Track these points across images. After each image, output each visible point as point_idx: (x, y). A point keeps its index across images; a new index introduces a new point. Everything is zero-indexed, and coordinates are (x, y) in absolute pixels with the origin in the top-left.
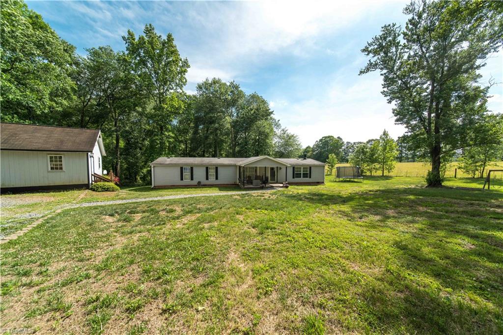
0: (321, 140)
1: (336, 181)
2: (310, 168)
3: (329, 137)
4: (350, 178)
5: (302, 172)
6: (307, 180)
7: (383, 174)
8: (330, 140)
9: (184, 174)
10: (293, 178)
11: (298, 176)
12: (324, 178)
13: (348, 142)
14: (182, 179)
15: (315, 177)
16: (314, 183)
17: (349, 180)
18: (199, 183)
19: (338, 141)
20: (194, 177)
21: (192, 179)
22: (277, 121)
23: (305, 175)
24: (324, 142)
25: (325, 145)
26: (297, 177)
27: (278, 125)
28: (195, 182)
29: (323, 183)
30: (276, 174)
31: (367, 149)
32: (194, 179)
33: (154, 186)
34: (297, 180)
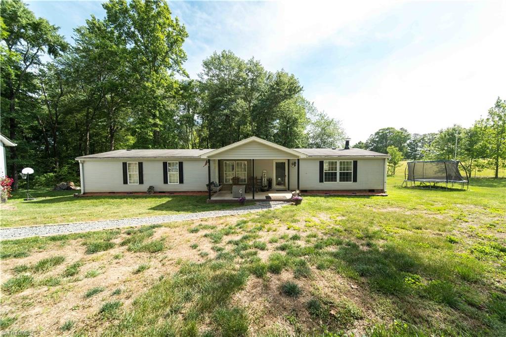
0: (377, 133)
1: (406, 187)
2: (355, 163)
3: (388, 129)
4: (434, 182)
5: (338, 172)
6: (349, 185)
7: (497, 174)
8: (389, 132)
9: (128, 173)
10: (321, 181)
11: (331, 177)
12: (383, 182)
13: (415, 134)
14: (125, 182)
15: (364, 180)
16: (365, 191)
17: (432, 184)
18: (151, 188)
19: (402, 133)
20: (145, 178)
21: (141, 181)
22: (311, 103)
23: (345, 177)
24: (381, 136)
25: (383, 139)
26: (328, 180)
27: (312, 110)
28: (144, 188)
29: (382, 191)
30: (287, 174)
31: (459, 133)
32: (144, 182)
33: (84, 193)
34: (328, 185)
